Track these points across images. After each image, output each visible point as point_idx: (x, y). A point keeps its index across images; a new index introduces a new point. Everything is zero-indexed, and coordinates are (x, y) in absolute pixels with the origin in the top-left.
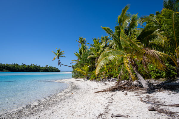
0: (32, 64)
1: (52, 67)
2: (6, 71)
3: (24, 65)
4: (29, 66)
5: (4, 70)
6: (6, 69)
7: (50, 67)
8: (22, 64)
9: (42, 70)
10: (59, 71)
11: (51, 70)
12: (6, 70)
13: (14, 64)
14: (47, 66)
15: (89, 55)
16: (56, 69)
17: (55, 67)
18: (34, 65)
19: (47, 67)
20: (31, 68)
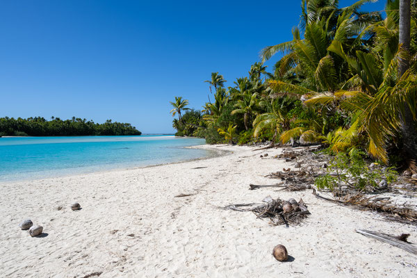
0: (74, 118)
1: (122, 125)
2: (20, 135)
3: (58, 119)
4: (68, 122)
5: (18, 132)
6: (21, 130)
7: (116, 123)
9: (99, 131)
10: (138, 134)
11: (121, 131)
12: (20, 133)
13: (34, 117)
14: (110, 121)
15: (234, 109)
16: (131, 127)
17: (128, 125)
18: (79, 119)
19: (109, 125)
20: (73, 128)
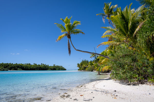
0: (42, 64)
1: (59, 66)
3: (35, 64)
4: (39, 65)
7: (57, 66)
8: (34, 64)
9: (50, 69)
10: (65, 70)
11: (58, 69)
12: (20, 69)
14: (55, 65)
16: (63, 67)
17: (61, 66)
18: (43, 64)
20: (41, 67)
